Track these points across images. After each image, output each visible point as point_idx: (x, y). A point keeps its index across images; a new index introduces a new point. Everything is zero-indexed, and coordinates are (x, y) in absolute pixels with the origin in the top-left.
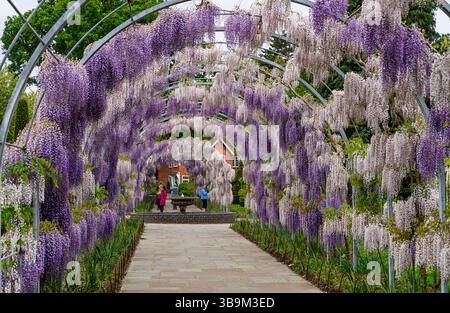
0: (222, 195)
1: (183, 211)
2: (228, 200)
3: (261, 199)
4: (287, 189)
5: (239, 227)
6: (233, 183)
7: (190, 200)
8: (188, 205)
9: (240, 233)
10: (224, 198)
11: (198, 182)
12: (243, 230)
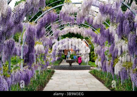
0: (86, 58)
1: (71, 65)
2: (88, 60)
3: (103, 61)
4: (120, 58)
5: (93, 73)
6: (89, 54)
7: (73, 61)
8: (72, 63)
9: (94, 75)
10: (86, 60)
11: (77, 54)
12: (95, 74)
